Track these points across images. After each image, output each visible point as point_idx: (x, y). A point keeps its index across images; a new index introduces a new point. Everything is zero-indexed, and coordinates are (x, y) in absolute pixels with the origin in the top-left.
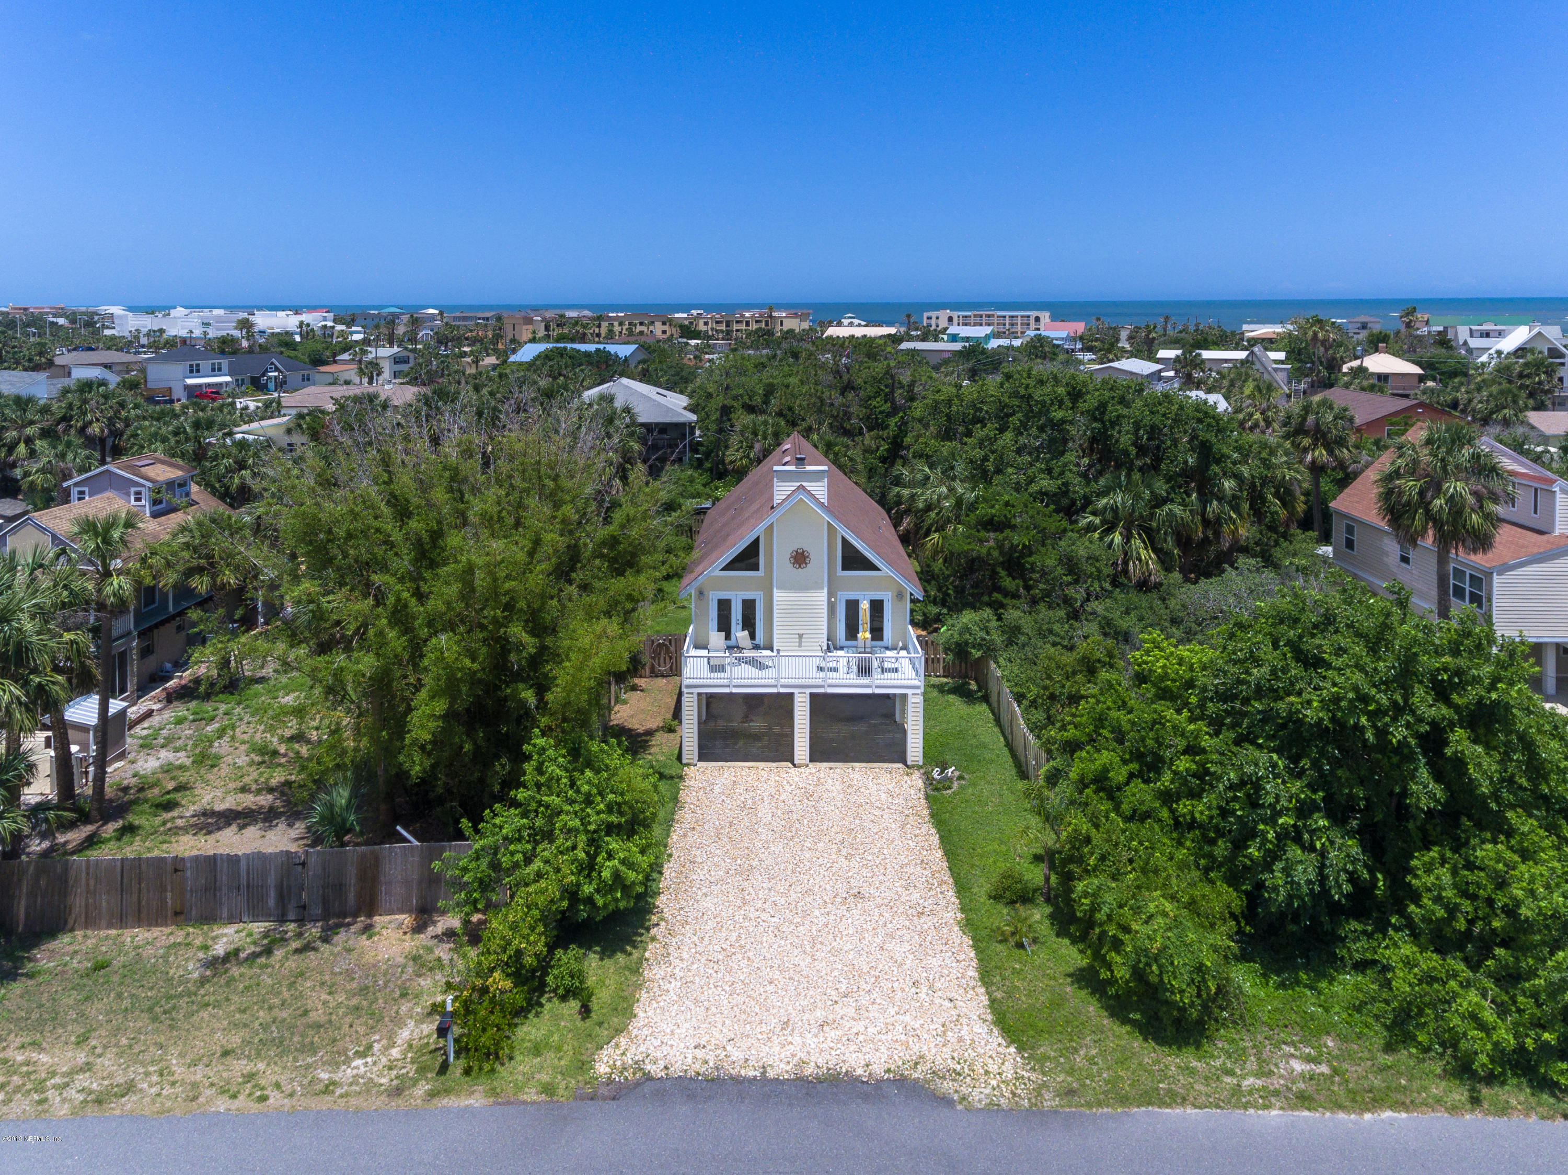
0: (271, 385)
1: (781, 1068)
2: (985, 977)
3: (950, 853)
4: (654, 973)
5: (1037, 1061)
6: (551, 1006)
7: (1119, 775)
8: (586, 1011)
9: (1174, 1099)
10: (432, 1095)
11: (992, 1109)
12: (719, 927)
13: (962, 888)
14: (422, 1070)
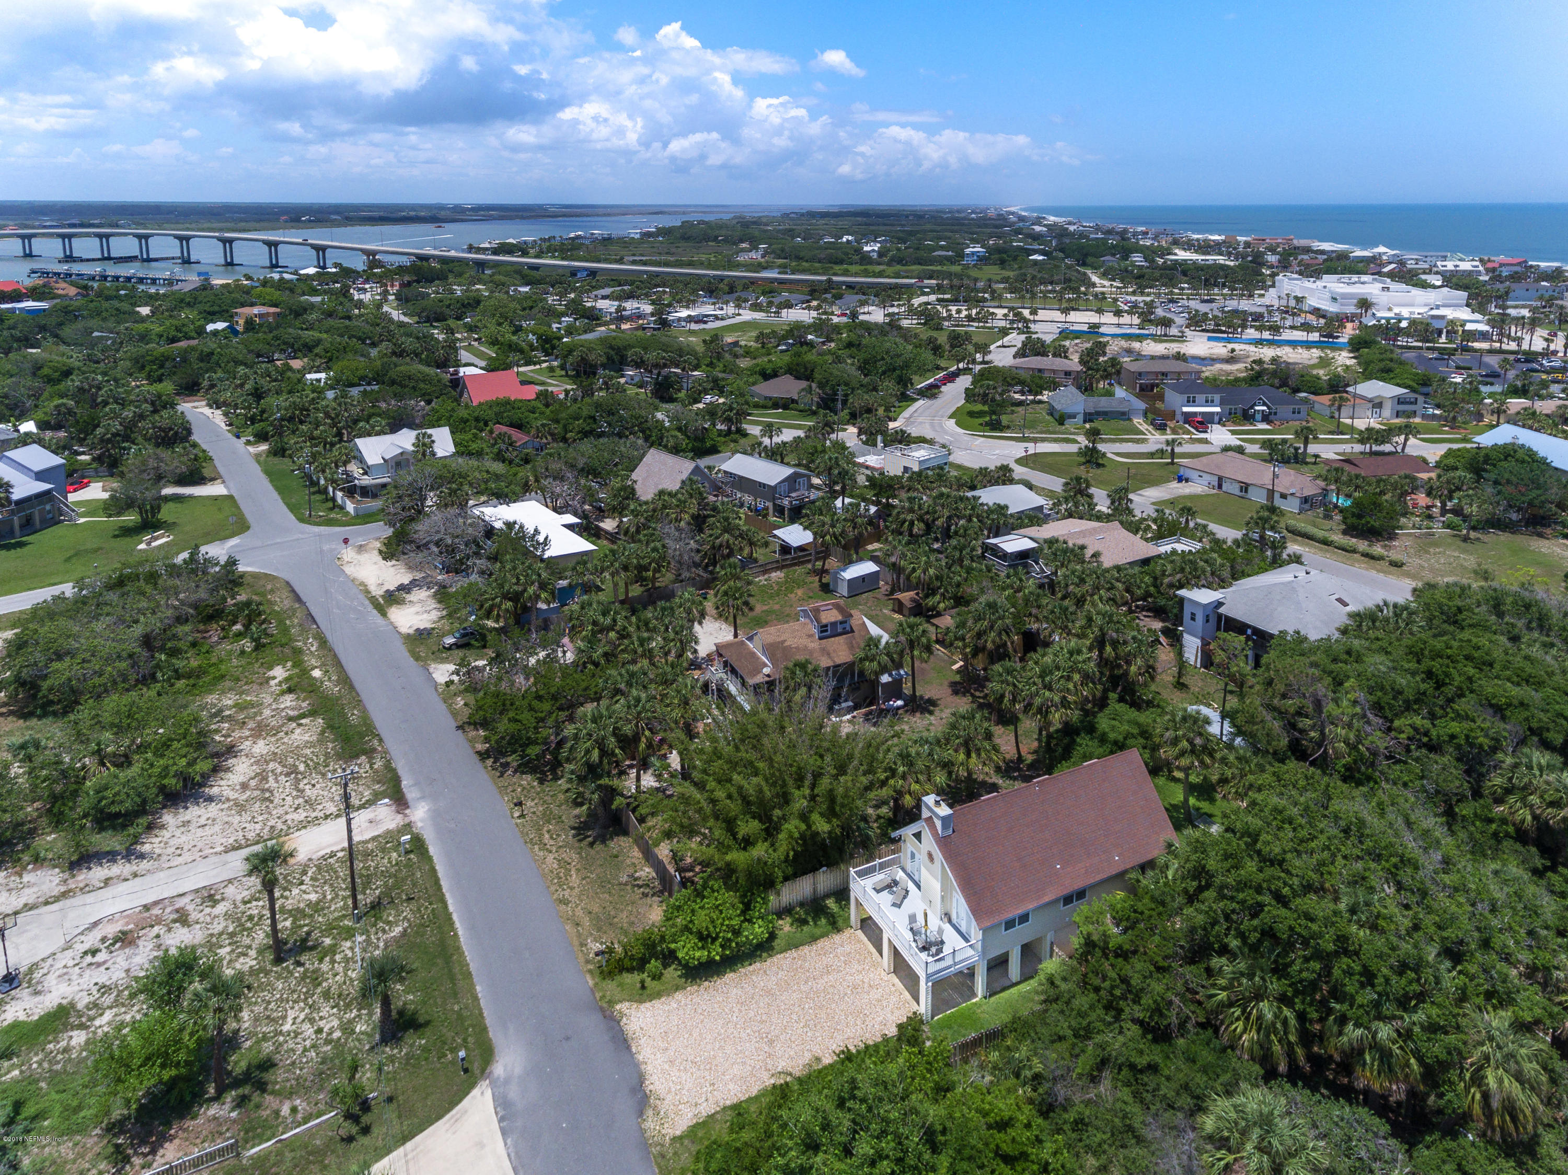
0: (1259, 417)
8: (643, 986)
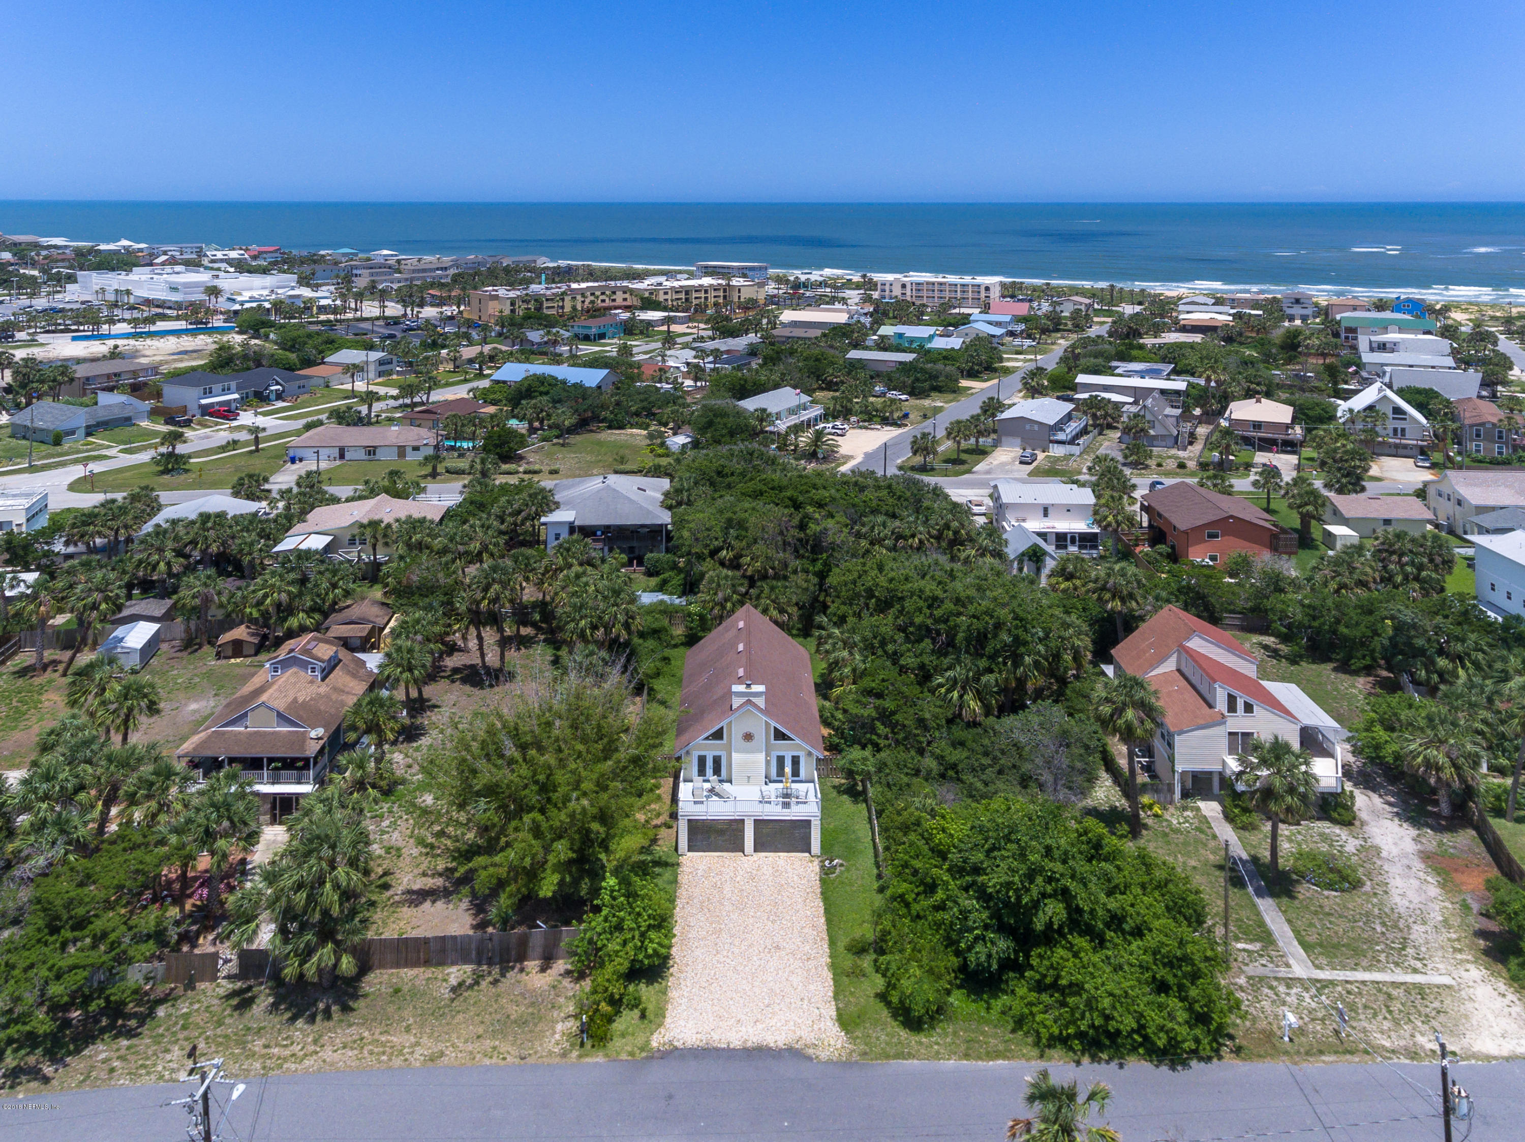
0: (273, 397)
1: (736, 1044)
2: (836, 997)
3: (829, 922)
4: (673, 994)
5: (853, 1039)
6: (625, 1013)
7: (910, 897)
8: (643, 1016)
9: (910, 1056)
10: (580, 1056)
11: (829, 1062)
12: (705, 967)
13: (832, 943)
14: (573, 1045)
